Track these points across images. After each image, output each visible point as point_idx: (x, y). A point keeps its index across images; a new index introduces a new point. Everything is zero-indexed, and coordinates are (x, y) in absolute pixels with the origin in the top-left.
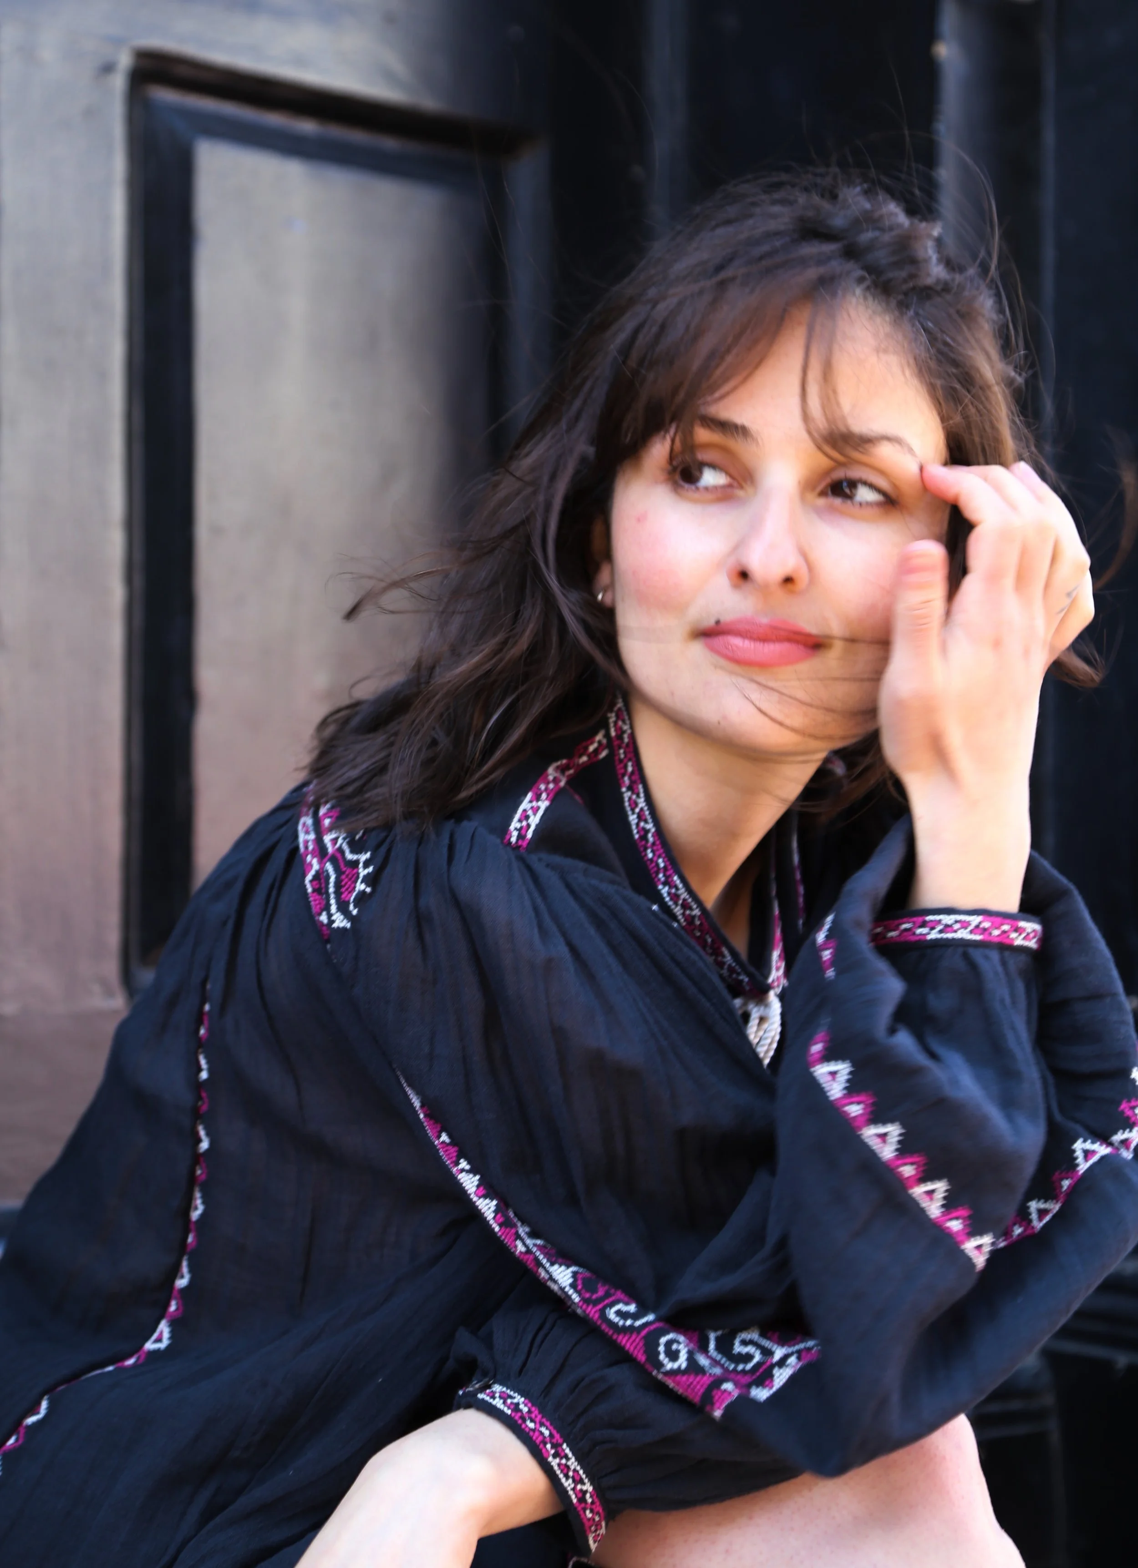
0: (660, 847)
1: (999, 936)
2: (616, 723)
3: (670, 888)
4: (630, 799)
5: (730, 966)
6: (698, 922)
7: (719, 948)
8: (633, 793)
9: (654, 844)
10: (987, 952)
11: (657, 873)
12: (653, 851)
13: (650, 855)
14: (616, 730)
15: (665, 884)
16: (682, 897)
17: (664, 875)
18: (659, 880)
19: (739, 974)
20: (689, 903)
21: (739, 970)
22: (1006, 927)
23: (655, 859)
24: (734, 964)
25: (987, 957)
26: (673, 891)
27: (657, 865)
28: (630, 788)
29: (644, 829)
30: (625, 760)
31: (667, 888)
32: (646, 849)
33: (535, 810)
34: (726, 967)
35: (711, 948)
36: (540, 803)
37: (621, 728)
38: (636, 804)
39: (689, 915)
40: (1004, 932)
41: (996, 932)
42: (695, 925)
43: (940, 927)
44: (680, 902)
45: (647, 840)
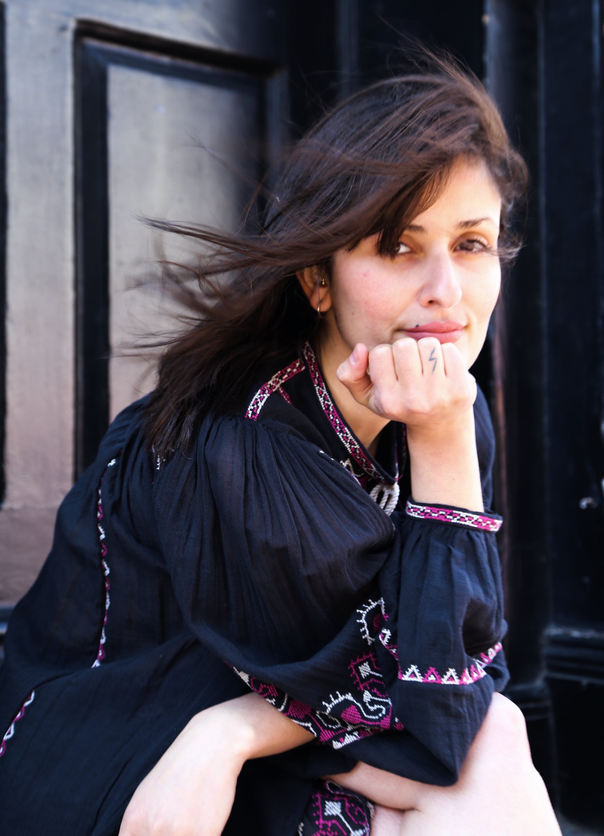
0: (336, 413)
1: (485, 526)
2: (307, 353)
3: (343, 433)
4: (319, 390)
5: (375, 472)
6: (358, 452)
7: (369, 464)
8: (320, 387)
9: (333, 412)
10: (479, 534)
11: (336, 427)
12: (333, 416)
13: (332, 418)
14: (308, 357)
15: (340, 432)
16: (350, 438)
17: (340, 428)
18: (337, 430)
19: (379, 476)
20: (353, 441)
21: (380, 474)
22: (489, 522)
23: (334, 419)
24: (377, 472)
25: (478, 536)
26: (345, 435)
27: (336, 422)
28: (318, 385)
29: (327, 404)
30: (315, 371)
31: (341, 434)
32: (329, 414)
33: (261, 399)
34: (373, 472)
35: (365, 464)
36: (265, 395)
37: (310, 356)
38: (322, 392)
39: (354, 448)
40: (488, 524)
41: (484, 524)
42: (357, 453)
43: (458, 518)
44: (349, 441)
45: (329, 410)
